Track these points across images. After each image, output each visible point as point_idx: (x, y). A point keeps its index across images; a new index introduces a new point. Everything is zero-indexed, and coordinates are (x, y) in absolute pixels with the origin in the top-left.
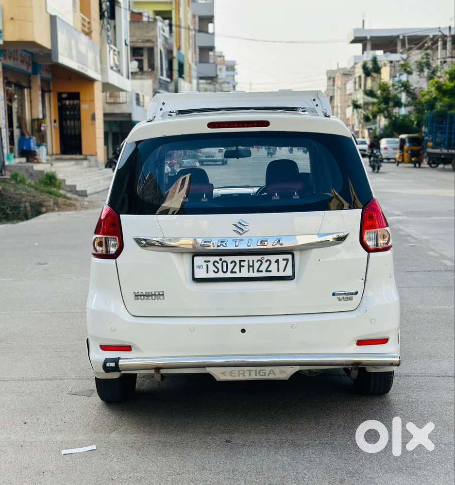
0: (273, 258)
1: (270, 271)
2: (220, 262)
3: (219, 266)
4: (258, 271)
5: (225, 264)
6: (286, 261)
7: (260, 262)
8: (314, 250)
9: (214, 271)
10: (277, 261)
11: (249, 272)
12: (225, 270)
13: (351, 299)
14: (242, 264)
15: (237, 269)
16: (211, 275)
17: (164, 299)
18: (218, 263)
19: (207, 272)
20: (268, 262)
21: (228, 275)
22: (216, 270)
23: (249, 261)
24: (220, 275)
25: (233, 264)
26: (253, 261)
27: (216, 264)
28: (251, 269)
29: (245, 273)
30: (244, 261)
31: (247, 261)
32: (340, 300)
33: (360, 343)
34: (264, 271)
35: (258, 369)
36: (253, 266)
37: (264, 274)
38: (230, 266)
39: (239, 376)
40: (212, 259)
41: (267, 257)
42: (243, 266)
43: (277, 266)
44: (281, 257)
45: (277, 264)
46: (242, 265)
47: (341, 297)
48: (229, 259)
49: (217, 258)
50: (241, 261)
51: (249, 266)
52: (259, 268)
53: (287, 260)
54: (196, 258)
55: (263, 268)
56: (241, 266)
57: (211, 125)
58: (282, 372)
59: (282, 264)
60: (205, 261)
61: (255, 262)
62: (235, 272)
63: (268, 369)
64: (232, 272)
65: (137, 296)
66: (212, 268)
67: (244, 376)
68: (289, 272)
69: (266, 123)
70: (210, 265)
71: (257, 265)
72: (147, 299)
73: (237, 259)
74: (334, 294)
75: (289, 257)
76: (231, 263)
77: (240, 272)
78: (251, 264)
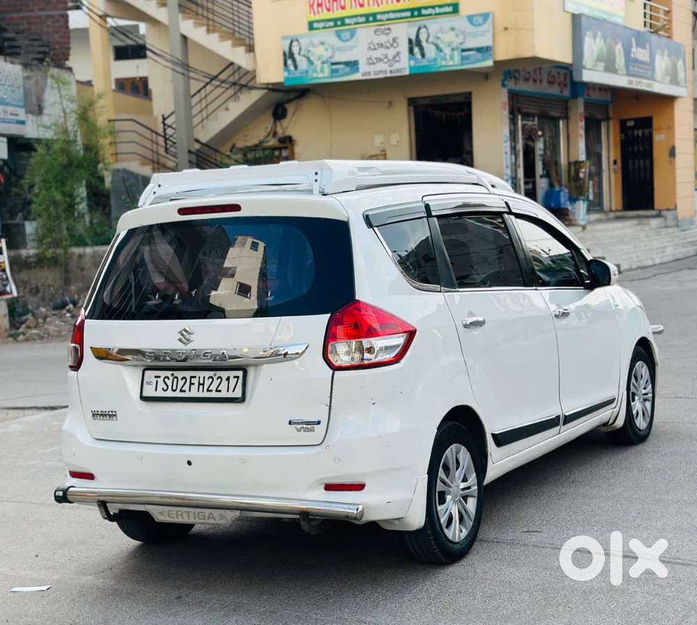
0: (224, 374)
1: (220, 391)
2: (171, 378)
3: (169, 382)
4: (208, 390)
5: (175, 380)
6: (236, 379)
7: (211, 380)
8: (265, 366)
9: (163, 389)
10: (228, 379)
11: (199, 391)
12: (174, 388)
13: (312, 430)
15: (186, 387)
16: (160, 393)
17: (117, 420)
18: (169, 379)
19: (156, 390)
20: (219, 380)
21: (178, 394)
22: (165, 388)
23: (199, 378)
24: (169, 394)
25: (184, 380)
26: (204, 378)
27: (166, 380)
28: (201, 387)
29: (194, 393)
30: (195, 377)
31: (197, 378)
32: (299, 430)
33: (329, 487)
34: (214, 390)
35: (197, 510)
36: (203, 384)
37: (214, 395)
38: (181, 383)
39: (177, 518)
40: (163, 374)
41: (219, 373)
42: (193, 384)
43: (227, 385)
44: (232, 374)
45: (227, 382)
46: (192, 382)
47: (299, 426)
48: (180, 375)
49: (169, 373)
50: (191, 377)
51: (199, 384)
52: (209, 387)
53: (238, 377)
54: (147, 373)
55: (213, 387)
56: (191, 384)
57: (182, 211)
58: (222, 517)
59: (233, 381)
60: (156, 377)
61: (206, 379)
62: (185, 391)
63: (207, 511)
64: (181, 391)
65: (94, 415)
66: (161, 385)
67: (183, 518)
68: (238, 394)
69: (236, 208)
70: (161, 381)
71: (208, 383)
72: (103, 420)
73: (188, 374)
74: (290, 423)
75: (240, 374)
76: (182, 379)
77: (190, 390)
78: (202, 382)
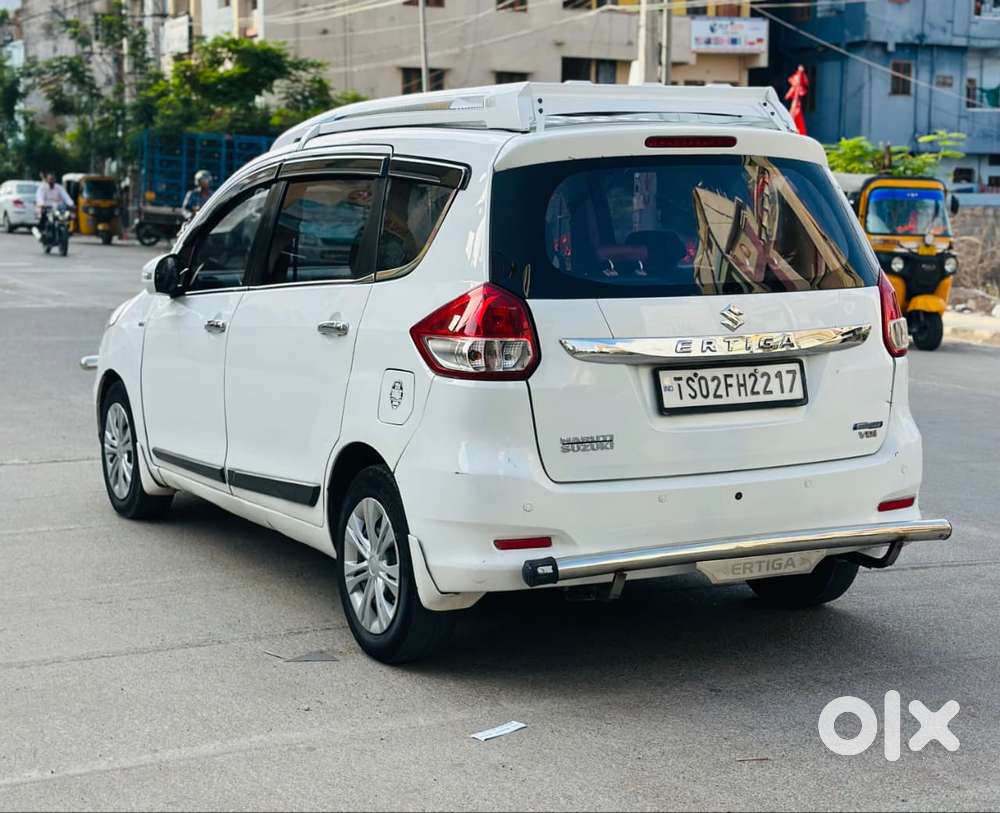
0: (772, 369)
1: (771, 392)
2: (696, 380)
3: (695, 386)
5: (703, 382)
6: (792, 376)
7: (753, 378)
8: (832, 354)
9: (690, 395)
10: (779, 375)
11: (740, 395)
12: (705, 393)
13: (874, 434)
14: (729, 381)
15: (722, 391)
16: (688, 402)
17: (612, 447)
18: (693, 381)
19: (681, 398)
20: (766, 378)
21: (711, 401)
22: (693, 394)
23: (737, 376)
24: (700, 402)
25: (716, 381)
26: (744, 376)
27: (690, 382)
28: (742, 389)
29: (734, 398)
30: (731, 376)
31: (735, 377)
32: (861, 436)
34: (761, 392)
35: (772, 557)
36: (744, 385)
37: (762, 398)
38: (712, 386)
39: (744, 572)
40: (684, 374)
41: (762, 369)
42: (731, 385)
43: (779, 382)
44: (784, 368)
45: (778, 380)
47: (863, 431)
48: (707, 373)
49: (689, 373)
50: (726, 376)
51: (740, 385)
52: (754, 387)
53: (793, 372)
54: (662, 374)
55: (759, 387)
56: (728, 386)
57: (652, 142)
58: (804, 561)
59: (787, 379)
60: (676, 379)
61: (747, 377)
62: (721, 396)
63: (785, 557)
64: (716, 396)
65: (569, 445)
66: (686, 390)
67: (751, 571)
68: (798, 394)
69: (730, 141)
70: (683, 383)
71: (750, 382)
72: (583, 450)
73: (720, 372)
74: (855, 428)
75: (795, 367)
76: (713, 380)
77: (728, 395)
78: (742, 382)
